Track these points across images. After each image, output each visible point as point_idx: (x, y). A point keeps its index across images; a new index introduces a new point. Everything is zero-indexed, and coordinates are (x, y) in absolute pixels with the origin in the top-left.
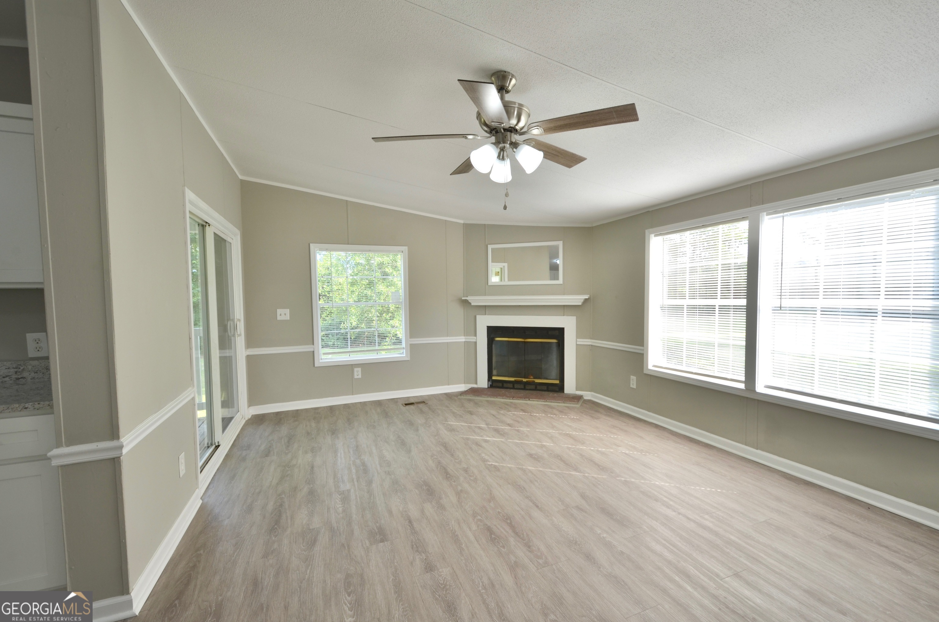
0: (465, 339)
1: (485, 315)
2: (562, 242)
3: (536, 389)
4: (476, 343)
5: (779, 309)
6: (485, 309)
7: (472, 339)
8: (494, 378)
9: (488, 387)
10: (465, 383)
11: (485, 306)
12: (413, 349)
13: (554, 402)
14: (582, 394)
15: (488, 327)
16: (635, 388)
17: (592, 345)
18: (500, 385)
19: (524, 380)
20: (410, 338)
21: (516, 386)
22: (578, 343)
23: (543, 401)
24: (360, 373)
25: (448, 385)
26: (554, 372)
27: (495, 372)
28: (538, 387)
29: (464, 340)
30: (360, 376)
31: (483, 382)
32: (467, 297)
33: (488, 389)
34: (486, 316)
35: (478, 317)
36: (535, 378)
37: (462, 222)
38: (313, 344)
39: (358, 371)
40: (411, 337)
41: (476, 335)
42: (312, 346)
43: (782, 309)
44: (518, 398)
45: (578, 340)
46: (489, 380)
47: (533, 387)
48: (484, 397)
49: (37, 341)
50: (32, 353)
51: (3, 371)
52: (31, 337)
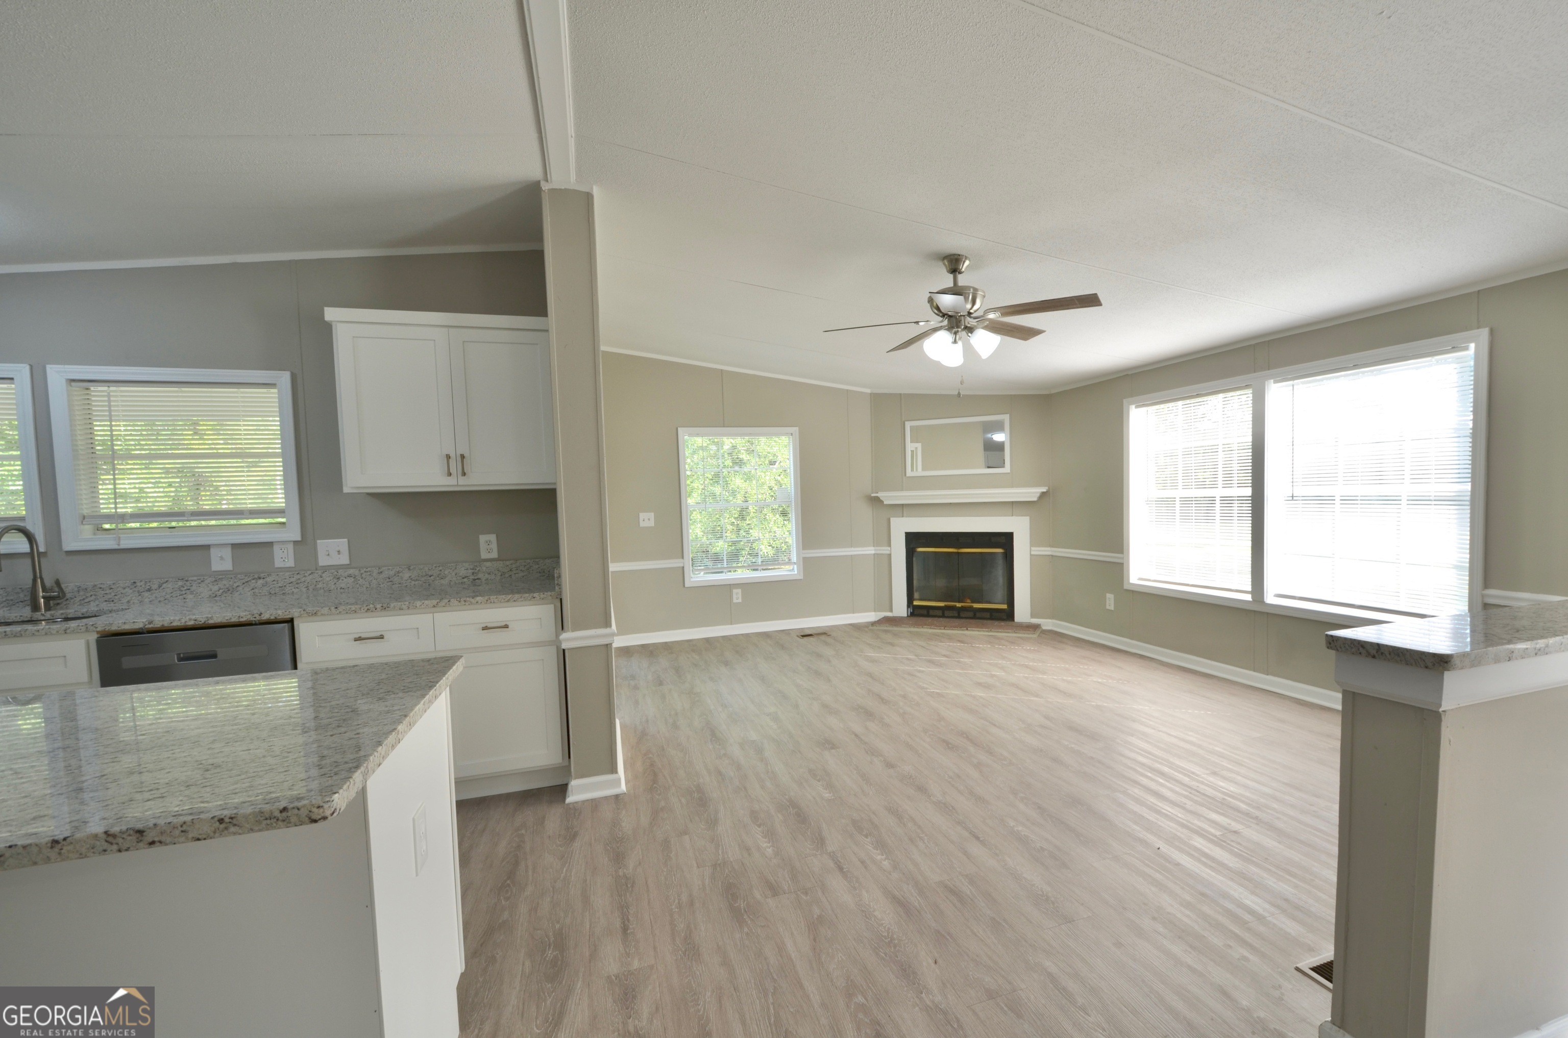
0: (875, 550)
1: (903, 517)
2: (1008, 416)
3: (974, 617)
4: (890, 555)
5: (1291, 498)
6: (902, 509)
7: (884, 550)
8: (915, 603)
9: (908, 616)
10: (875, 611)
11: (903, 505)
12: (807, 564)
13: (1001, 632)
14: (1039, 623)
15: (906, 533)
16: (1113, 609)
17: (1052, 556)
18: (925, 612)
19: (959, 605)
20: (803, 550)
21: (947, 613)
22: (1033, 553)
23: (987, 631)
24: (740, 596)
25: (853, 613)
26: (1000, 593)
27: (916, 595)
28: (978, 615)
29: (873, 552)
30: (740, 600)
31: (900, 608)
32: (877, 493)
33: (909, 618)
34: (904, 519)
35: (892, 520)
36: (973, 602)
37: (868, 391)
38: (683, 558)
39: (737, 594)
40: (804, 548)
41: (889, 545)
42: (681, 560)
43: (1295, 498)
44: (951, 627)
45: (1033, 548)
46: (908, 606)
47: (971, 614)
48: (905, 627)
49: (489, 543)
50: (484, 555)
51: (463, 572)
52: (483, 538)
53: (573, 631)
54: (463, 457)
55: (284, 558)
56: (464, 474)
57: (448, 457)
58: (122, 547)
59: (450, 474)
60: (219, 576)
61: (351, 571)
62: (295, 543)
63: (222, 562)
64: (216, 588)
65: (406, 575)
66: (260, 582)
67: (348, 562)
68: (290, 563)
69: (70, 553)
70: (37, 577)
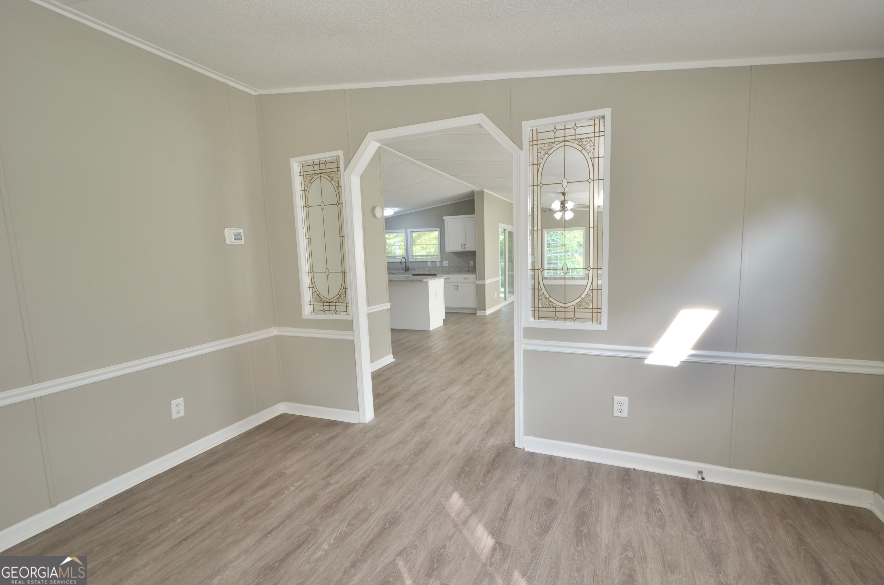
49: (472, 263)
50: (471, 265)
51: (467, 269)
52: (471, 262)
53: (478, 280)
54: (464, 245)
55: (438, 264)
56: (464, 248)
57: (462, 245)
58: (416, 261)
59: (462, 248)
60: (429, 267)
61: (448, 267)
62: (440, 261)
63: (429, 264)
64: (428, 269)
65: (457, 269)
66: (434, 269)
67: (448, 266)
68: (439, 265)
69: (410, 262)
70: (406, 266)
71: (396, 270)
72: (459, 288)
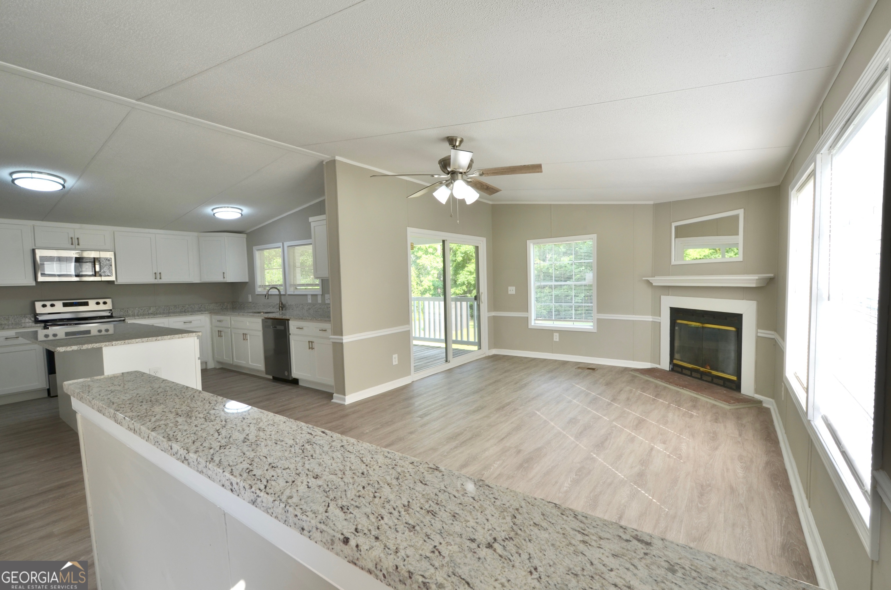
0: (652, 318)
1: (668, 295)
2: (743, 211)
3: (712, 382)
4: (659, 323)
6: (667, 290)
7: (656, 319)
8: (675, 361)
9: (670, 371)
10: (651, 362)
11: (670, 287)
12: (600, 322)
13: (705, 397)
14: (761, 400)
15: (672, 309)
17: (774, 339)
18: (680, 370)
19: (702, 369)
20: (597, 313)
21: (694, 374)
22: (758, 334)
23: (696, 394)
24: (558, 337)
25: (633, 360)
26: (732, 366)
27: (677, 356)
28: (715, 380)
29: (651, 320)
30: (558, 340)
31: (665, 364)
32: (654, 277)
34: (669, 297)
36: (711, 369)
37: (652, 203)
38: (528, 312)
39: (556, 336)
41: (659, 315)
42: (526, 313)
45: (759, 331)
46: (670, 363)
47: (709, 379)
48: (647, 377)
53: (333, 335)
55: (319, 300)
58: (295, 294)
60: (308, 304)
62: (321, 295)
63: (309, 300)
69: (289, 295)
70: (281, 301)
71: (273, 307)
72: (315, 345)
